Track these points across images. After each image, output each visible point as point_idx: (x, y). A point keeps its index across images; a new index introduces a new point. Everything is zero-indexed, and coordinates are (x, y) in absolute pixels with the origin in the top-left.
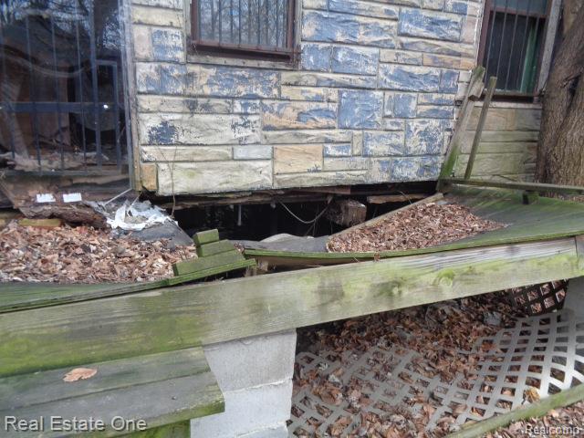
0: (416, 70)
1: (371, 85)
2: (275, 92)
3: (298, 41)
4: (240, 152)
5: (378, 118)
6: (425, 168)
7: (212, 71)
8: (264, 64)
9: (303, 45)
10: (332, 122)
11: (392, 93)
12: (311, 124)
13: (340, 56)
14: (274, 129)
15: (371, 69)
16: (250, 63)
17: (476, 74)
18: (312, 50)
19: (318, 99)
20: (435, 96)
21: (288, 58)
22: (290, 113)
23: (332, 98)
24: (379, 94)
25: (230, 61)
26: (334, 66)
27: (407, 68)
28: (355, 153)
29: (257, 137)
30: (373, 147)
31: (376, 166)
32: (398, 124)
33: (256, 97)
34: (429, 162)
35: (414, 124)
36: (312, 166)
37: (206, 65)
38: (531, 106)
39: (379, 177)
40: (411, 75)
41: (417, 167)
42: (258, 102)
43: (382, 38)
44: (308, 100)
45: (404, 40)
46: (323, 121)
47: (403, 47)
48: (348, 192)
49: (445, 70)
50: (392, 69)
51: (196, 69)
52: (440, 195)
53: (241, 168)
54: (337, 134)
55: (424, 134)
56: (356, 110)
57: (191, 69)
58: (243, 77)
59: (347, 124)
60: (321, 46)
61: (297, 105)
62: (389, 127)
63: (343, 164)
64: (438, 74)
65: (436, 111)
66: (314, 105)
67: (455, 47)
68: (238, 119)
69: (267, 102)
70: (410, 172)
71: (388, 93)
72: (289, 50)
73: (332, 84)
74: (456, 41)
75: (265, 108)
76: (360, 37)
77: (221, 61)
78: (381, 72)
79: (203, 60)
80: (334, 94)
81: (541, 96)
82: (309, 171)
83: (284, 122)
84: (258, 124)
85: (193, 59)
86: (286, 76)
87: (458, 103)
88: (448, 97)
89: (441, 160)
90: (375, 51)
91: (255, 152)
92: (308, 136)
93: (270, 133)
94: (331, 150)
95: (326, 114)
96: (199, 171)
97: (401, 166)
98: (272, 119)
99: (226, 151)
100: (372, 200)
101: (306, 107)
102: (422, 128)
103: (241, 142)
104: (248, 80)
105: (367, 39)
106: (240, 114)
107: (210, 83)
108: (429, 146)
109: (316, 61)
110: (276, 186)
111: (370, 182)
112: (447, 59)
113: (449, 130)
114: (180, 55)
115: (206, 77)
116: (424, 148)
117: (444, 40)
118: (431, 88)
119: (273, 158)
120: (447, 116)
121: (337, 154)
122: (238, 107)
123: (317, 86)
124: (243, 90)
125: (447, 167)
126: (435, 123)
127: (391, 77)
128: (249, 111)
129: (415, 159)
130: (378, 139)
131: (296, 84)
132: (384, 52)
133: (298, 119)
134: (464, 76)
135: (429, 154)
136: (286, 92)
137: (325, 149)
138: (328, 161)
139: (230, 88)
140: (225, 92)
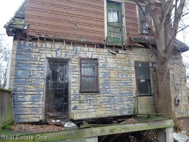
0: (123, 92)
1: (114, 96)
2: (95, 98)
3: (99, 89)
4: (89, 110)
5: (117, 102)
6: (129, 112)
7: (84, 96)
8: (93, 93)
9: (100, 89)
10: (107, 103)
11: (119, 97)
12: (103, 104)
13: (107, 91)
14: (96, 106)
15: (114, 93)
16: (90, 94)
17: (137, 91)
18: (102, 90)
19: (104, 99)
20: (129, 97)
21: (98, 92)
22: (98, 102)
23: (107, 99)
24: (116, 97)
25: (87, 94)
26: (107, 93)
27: (121, 92)
28: (113, 109)
29: (92, 107)
30: (117, 108)
31: (118, 112)
32: (121, 103)
33: (92, 100)
34: (130, 111)
35: (125, 103)
36: (104, 113)
37: (83, 95)
38: (152, 97)
39: (118, 114)
40: (123, 93)
41: (127, 112)
42: (92, 101)
43: (116, 87)
44: (102, 99)
45: (120, 87)
46: (105, 103)
47: (120, 88)
48: (113, 118)
49: (130, 91)
50: (118, 92)
51: (81, 96)
52: (133, 118)
53: (89, 114)
54: (108, 106)
55: (128, 105)
56: (112, 101)
57: (80, 96)
58: (89, 96)
59: (110, 104)
60: (104, 89)
61: (100, 101)
62: (119, 103)
63: (110, 112)
64: (128, 92)
65: (130, 100)
66: (103, 100)
67: (131, 87)
68: (89, 104)
69: (94, 100)
70: (126, 113)
71: (118, 97)
72: (97, 91)
73: (106, 96)
74: (131, 86)
75: (93, 102)
76: (111, 87)
77: (85, 94)
78: (116, 93)
79: (82, 94)
80: (107, 98)
81: (153, 94)
82: (103, 114)
83: (98, 104)
84: (93, 105)
85: (80, 94)
86: (97, 95)
87: (134, 98)
88: (131, 96)
89: (132, 110)
90: (114, 89)
91: (92, 110)
92: (102, 107)
93: (95, 106)
94: (108, 109)
95: (106, 102)
96: (81, 115)
97: (123, 112)
98: (95, 104)
99: (86, 110)
100: (119, 120)
101: (102, 101)
102: (127, 103)
103: (89, 109)
104: (90, 97)
105: (112, 87)
106: (89, 103)
107: (83, 98)
108: (129, 107)
109: (103, 92)
110: (97, 117)
111: (117, 116)
112: (130, 89)
113: (133, 103)
114: (78, 94)
115: (82, 97)
116: (128, 107)
117: (128, 86)
118: (127, 95)
119: (96, 111)
120: (132, 100)
121: (109, 110)
122: (89, 102)
123: (103, 97)
124: (89, 99)
125: (134, 111)
126: (129, 102)
127: (118, 94)
128: (91, 102)
129: (126, 110)
130: (117, 106)
131: (99, 97)
132: (116, 89)
133: (100, 103)
134: (134, 92)
135: (129, 109)
136: (97, 98)
137: (106, 109)
138: (107, 111)
139: (87, 98)
140: (86, 99)
